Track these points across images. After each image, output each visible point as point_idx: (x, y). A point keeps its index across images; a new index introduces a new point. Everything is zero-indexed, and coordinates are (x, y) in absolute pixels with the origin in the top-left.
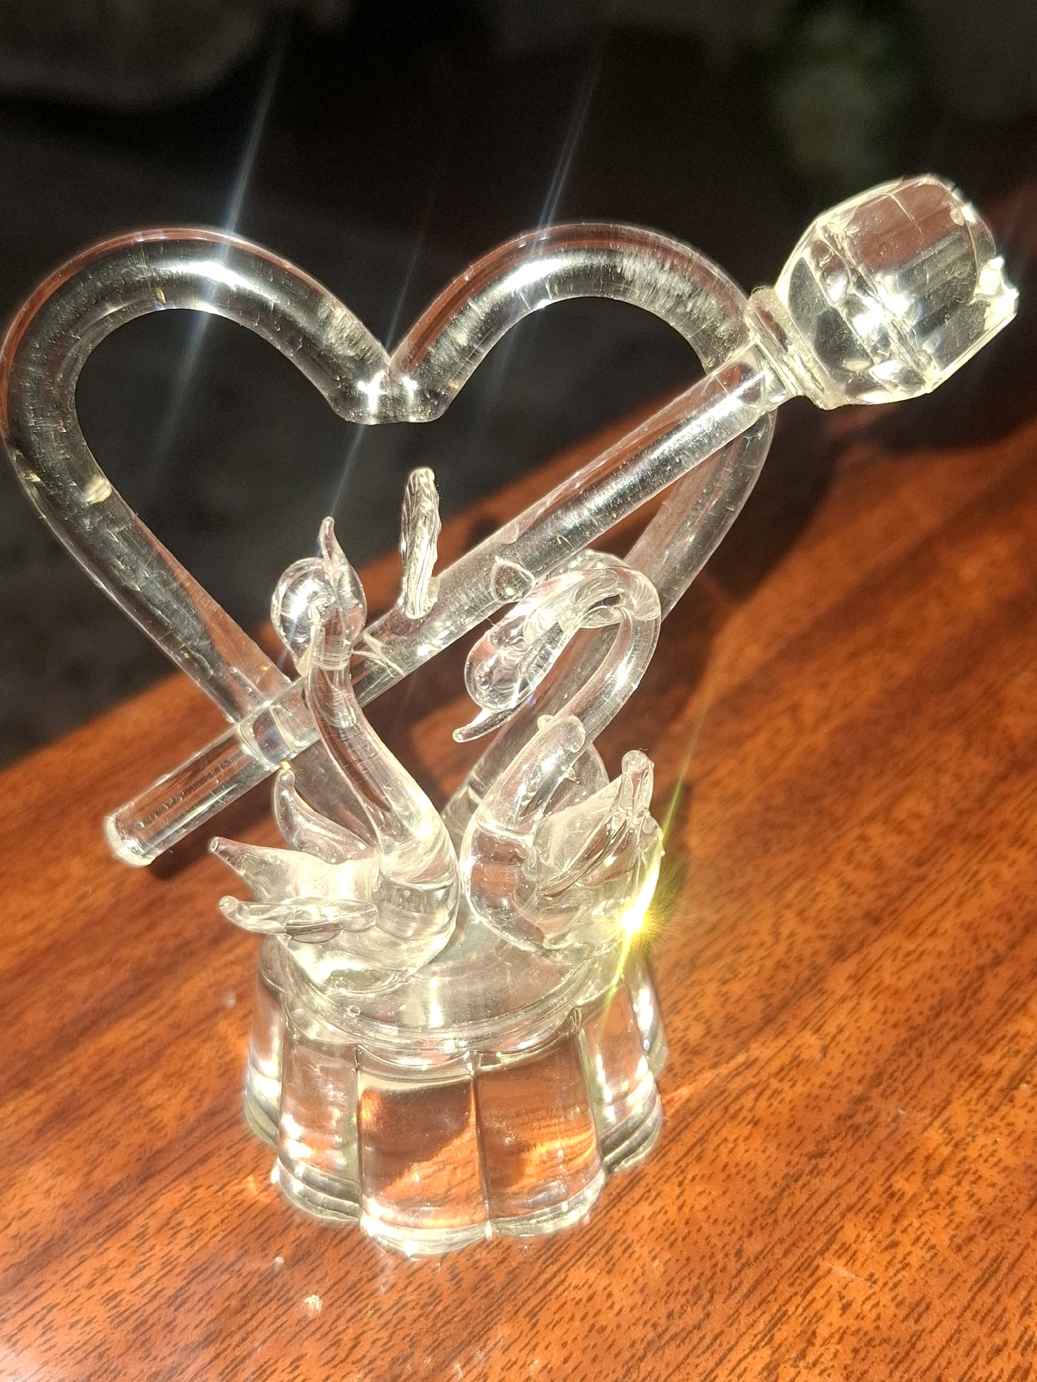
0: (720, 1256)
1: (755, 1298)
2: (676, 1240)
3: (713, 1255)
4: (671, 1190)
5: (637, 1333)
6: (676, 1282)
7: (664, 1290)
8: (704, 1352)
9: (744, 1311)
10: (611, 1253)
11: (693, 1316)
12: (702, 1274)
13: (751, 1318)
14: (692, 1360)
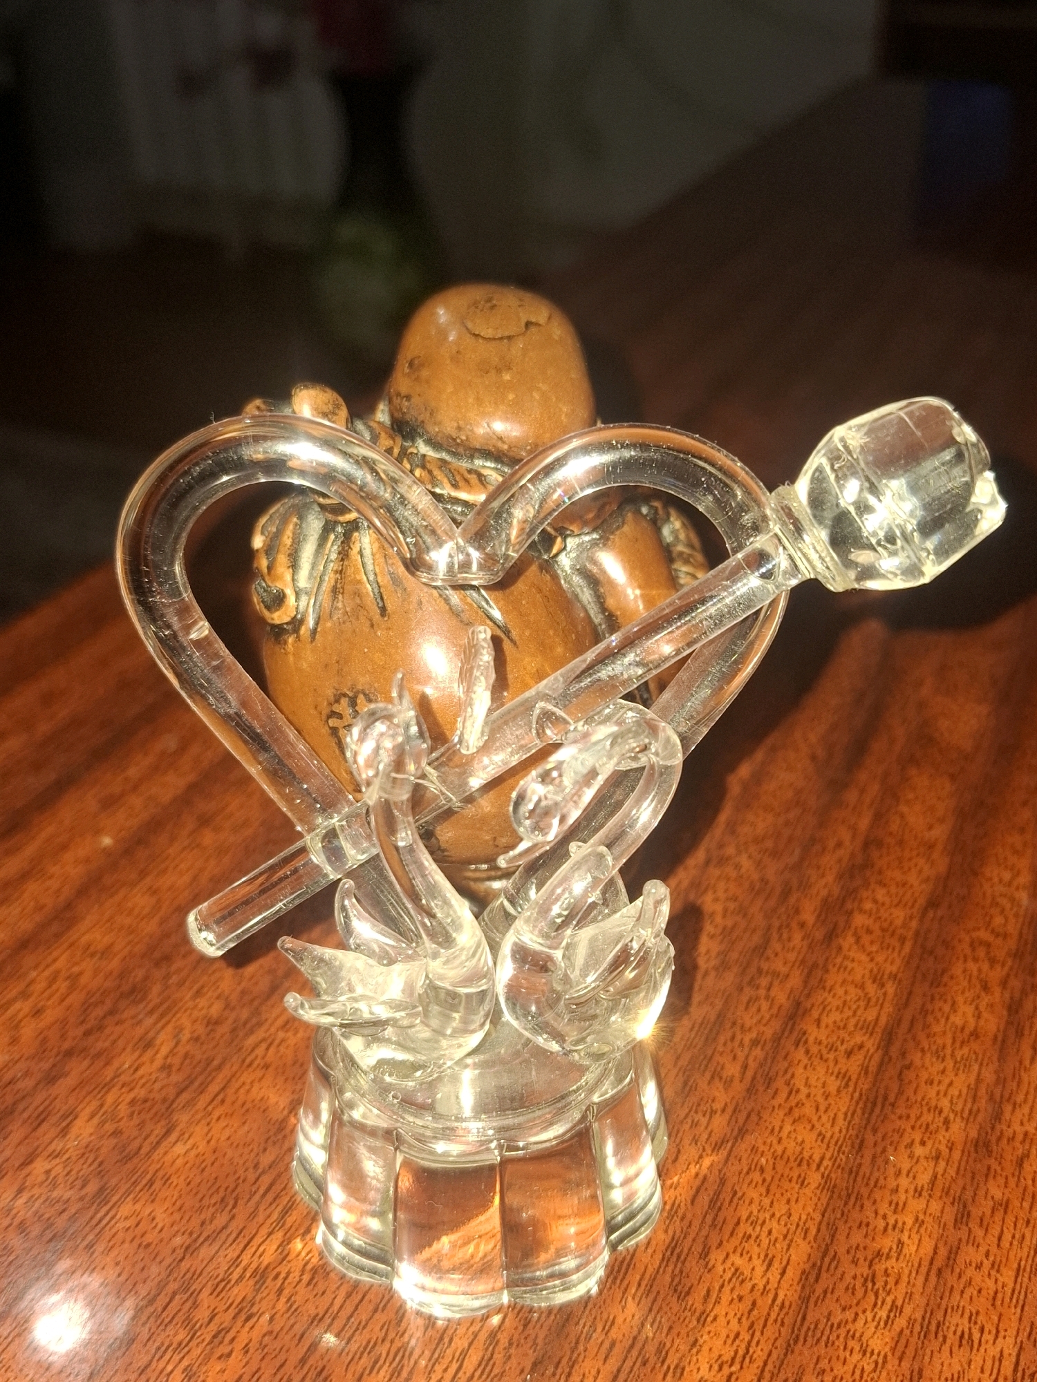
0: (241, 1172)
1: (270, 1197)
2: (206, 1167)
3: (235, 1172)
4: (200, 1130)
5: (178, 1240)
6: (207, 1198)
7: (197, 1205)
8: (231, 1245)
9: (262, 1208)
10: (153, 1187)
11: (221, 1220)
12: (227, 1188)
13: (268, 1212)
14: (221, 1253)
